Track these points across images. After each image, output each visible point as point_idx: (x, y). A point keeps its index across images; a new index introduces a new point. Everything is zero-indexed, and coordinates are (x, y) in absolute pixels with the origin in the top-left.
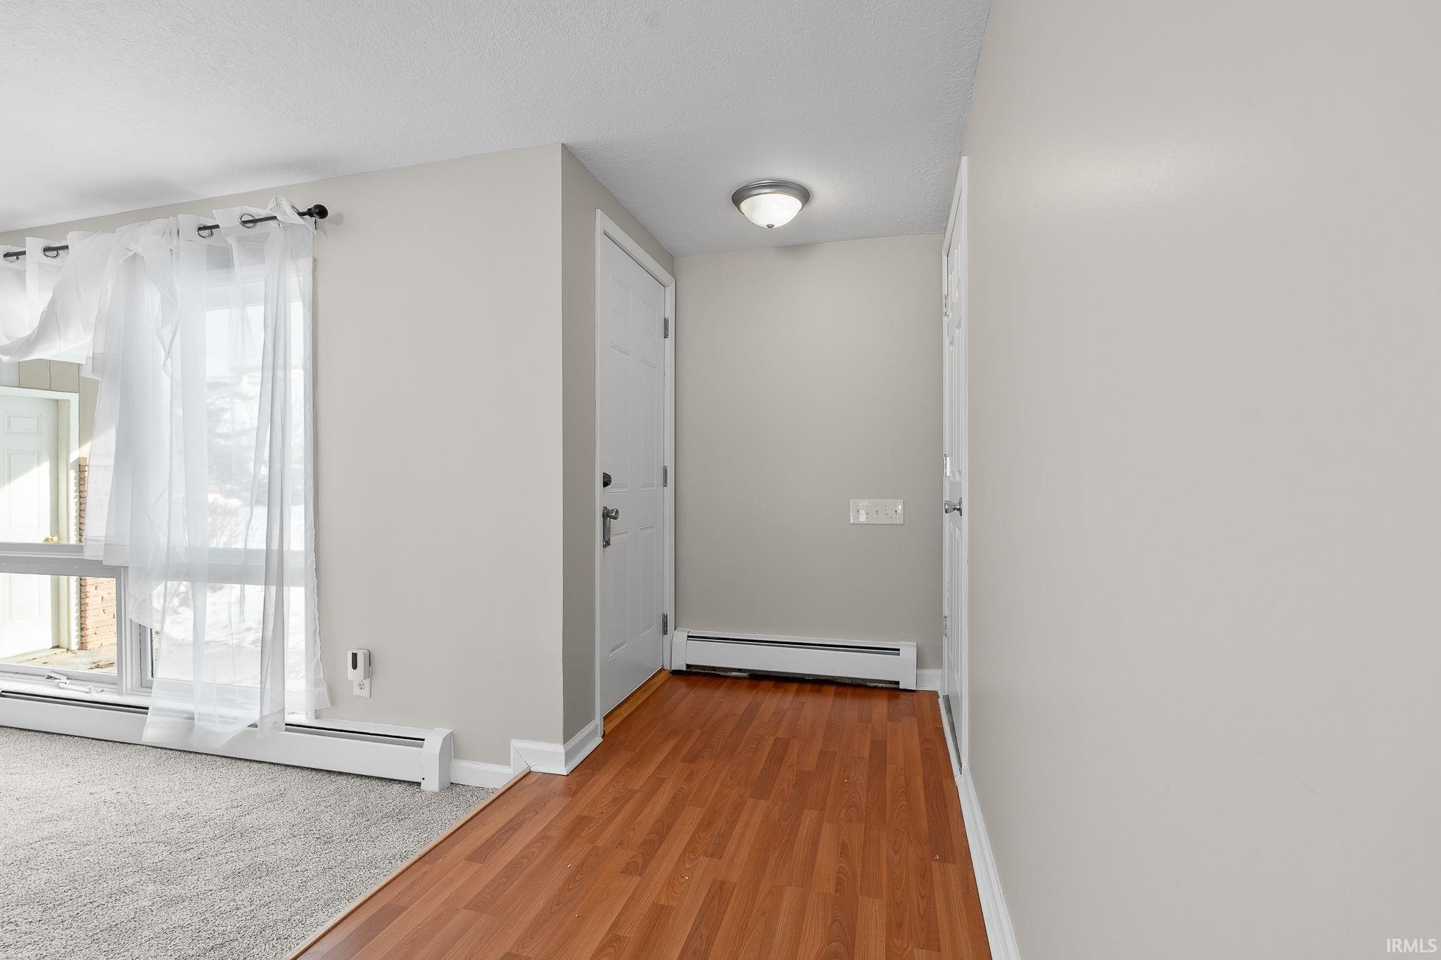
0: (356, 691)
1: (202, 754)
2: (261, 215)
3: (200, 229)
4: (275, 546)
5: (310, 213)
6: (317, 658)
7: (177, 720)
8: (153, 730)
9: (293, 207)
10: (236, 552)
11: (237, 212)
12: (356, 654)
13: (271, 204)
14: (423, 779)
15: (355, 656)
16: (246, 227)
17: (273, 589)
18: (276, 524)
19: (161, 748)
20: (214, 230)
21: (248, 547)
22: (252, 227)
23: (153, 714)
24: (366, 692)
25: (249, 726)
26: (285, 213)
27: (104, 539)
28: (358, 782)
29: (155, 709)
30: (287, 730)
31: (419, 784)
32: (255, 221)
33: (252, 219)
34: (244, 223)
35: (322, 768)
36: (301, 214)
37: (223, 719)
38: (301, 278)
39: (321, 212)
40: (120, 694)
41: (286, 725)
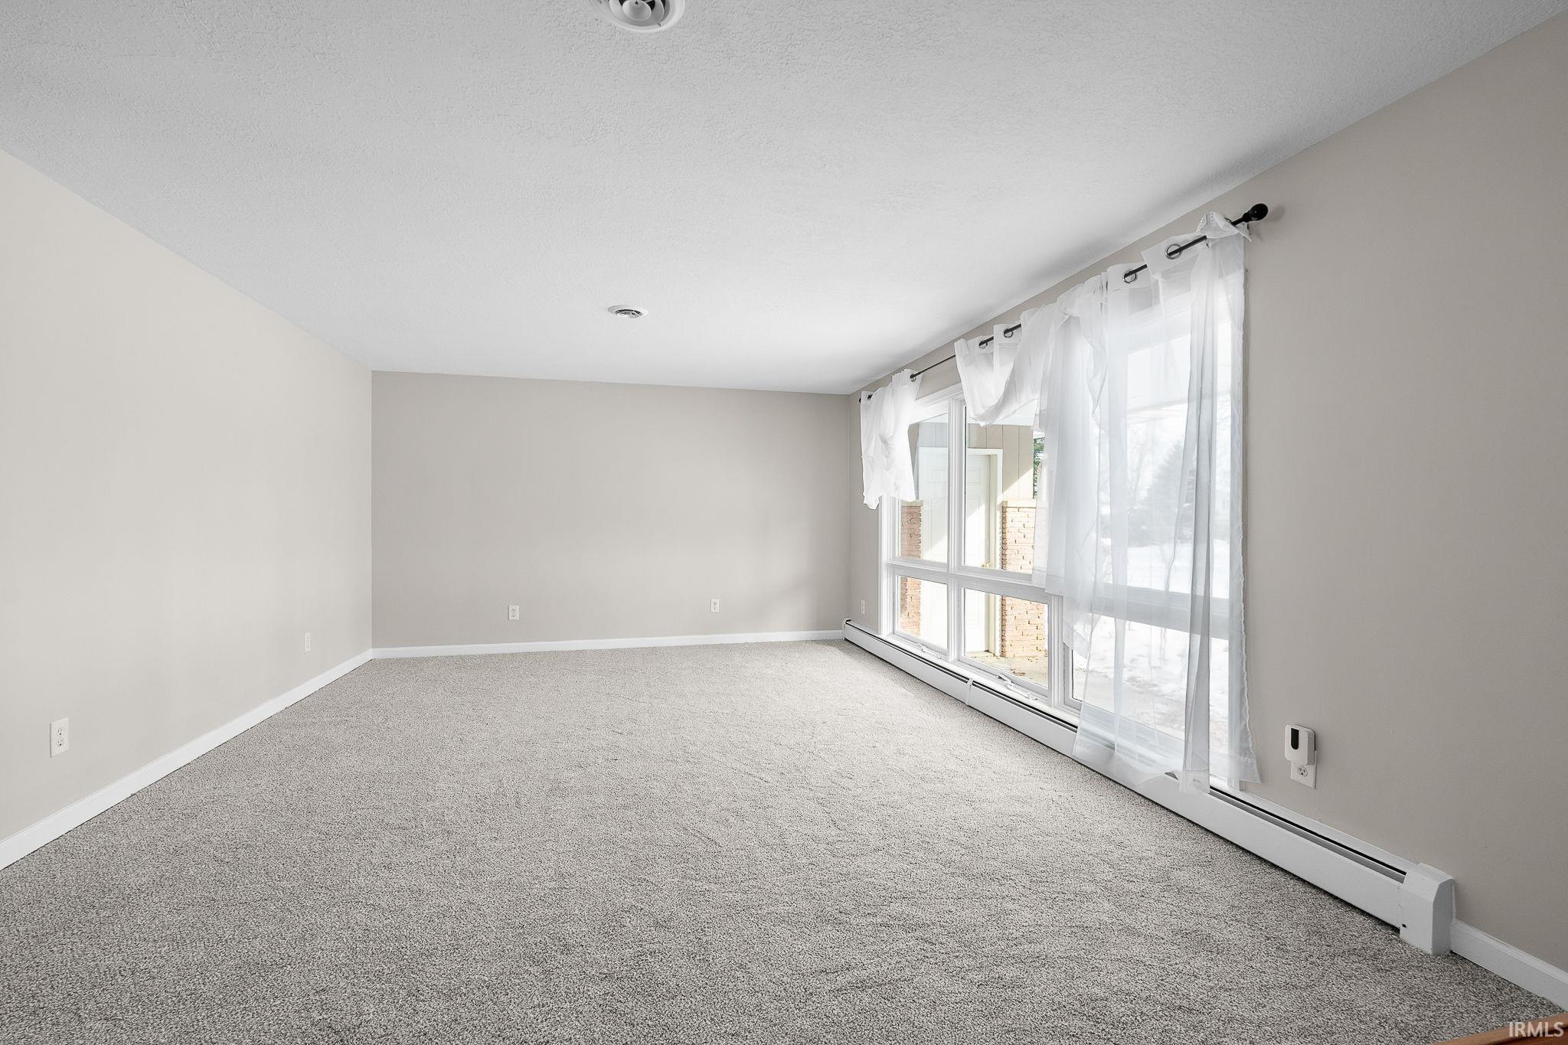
0: (1294, 775)
1: (1120, 785)
2: (1187, 241)
3: (1126, 275)
4: (1200, 592)
5: (1247, 218)
6: (1243, 723)
7: (1099, 745)
8: (1080, 747)
9: (1227, 219)
10: (1157, 593)
11: (1163, 246)
12: (1298, 731)
13: (1202, 224)
14: (1404, 926)
15: (1295, 734)
16: (1173, 259)
17: (1198, 638)
18: (1202, 569)
19: (1085, 766)
20: (1138, 273)
21: (1172, 589)
22: (1177, 257)
23: (1081, 734)
24: (1308, 780)
25: (1166, 773)
26: (1217, 228)
27: (1045, 570)
28: (1300, 887)
29: (1082, 729)
30: (1211, 794)
31: (1396, 930)
32: (1180, 250)
33: (1178, 248)
34: (1170, 254)
35: (1251, 850)
36: (1234, 224)
37: (1143, 759)
38: (1230, 296)
39: (1259, 212)
40: (1050, 706)
41: (1211, 787)
